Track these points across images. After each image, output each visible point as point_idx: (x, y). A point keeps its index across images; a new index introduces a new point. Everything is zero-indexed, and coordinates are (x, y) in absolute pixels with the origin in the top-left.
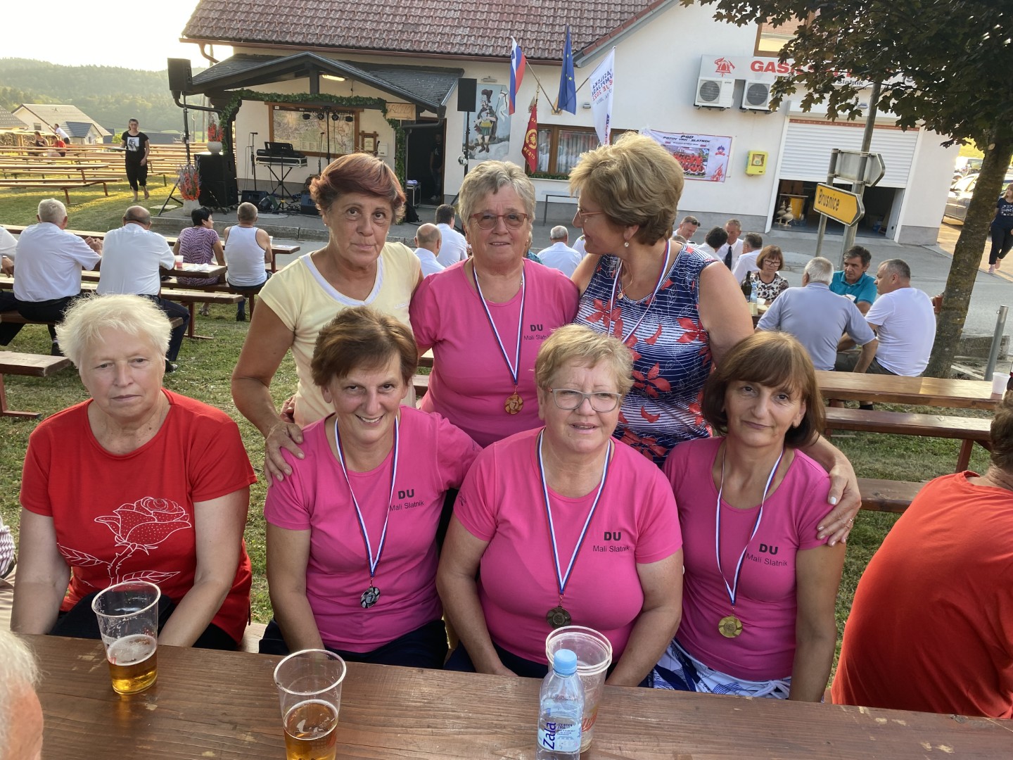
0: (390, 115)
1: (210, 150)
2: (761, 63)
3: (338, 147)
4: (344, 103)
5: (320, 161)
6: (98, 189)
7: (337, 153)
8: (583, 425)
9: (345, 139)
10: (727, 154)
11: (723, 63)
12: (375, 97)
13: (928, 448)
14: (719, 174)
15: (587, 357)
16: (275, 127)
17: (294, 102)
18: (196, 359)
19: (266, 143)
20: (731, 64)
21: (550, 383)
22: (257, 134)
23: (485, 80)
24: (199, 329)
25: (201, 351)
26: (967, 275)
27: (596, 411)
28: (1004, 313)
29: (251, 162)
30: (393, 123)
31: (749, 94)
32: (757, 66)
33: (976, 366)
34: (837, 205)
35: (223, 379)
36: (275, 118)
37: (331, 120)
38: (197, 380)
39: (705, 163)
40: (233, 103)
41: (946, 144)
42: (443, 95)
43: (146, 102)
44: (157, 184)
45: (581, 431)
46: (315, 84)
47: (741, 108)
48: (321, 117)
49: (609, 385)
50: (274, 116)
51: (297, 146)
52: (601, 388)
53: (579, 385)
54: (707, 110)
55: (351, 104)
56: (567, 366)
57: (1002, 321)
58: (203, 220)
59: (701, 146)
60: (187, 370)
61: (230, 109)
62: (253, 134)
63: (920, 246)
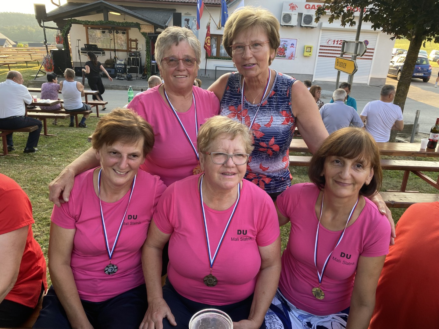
0: (142, 31)
1: (58, 48)
2: (309, 5)
3: (119, 46)
4: (120, 25)
5: (110, 53)
6: (6, 67)
7: (119, 49)
8: (229, 173)
9: (122, 43)
10: (295, 47)
11: (292, 5)
12: (135, 22)
13: (388, 175)
14: (292, 56)
15: (229, 133)
16: (89, 37)
17: (97, 24)
18: (47, 145)
19: (85, 45)
20: (296, 6)
21: (208, 150)
22: (80, 40)
23: (186, 14)
24: (50, 131)
25: (50, 142)
26: (403, 96)
27: (236, 165)
28: (419, 113)
29: (78, 54)
30: (144, 34)
31: (304, 19)
32: (307, 7)
33: (405, 137)
34: (345, 66)
35: (60, 155)
36: (89, 33)
37: (115, 34)
38: (47, 155)
39: (286, 51)
40: (67, 25)
41: (392, 39)
42: (167, 21)
43: (32, 29)
44: (35, 65)
45: (227, 177)
46: (106, 17)
47: (301, 26)
48: (110, 32)
49: (242, 149)
50: (88, 32)
51: (100, 46)
52: (238, 151)
53: (226, 150)
54: (285, 27)
55: (123, 25)
56: (218, 139)
57: (417, 117)
58: (53, 79)
59: (284, 43)
60: (42, 151)
61: (66, 28)
62: (78, 40)
63: (378, 86)
